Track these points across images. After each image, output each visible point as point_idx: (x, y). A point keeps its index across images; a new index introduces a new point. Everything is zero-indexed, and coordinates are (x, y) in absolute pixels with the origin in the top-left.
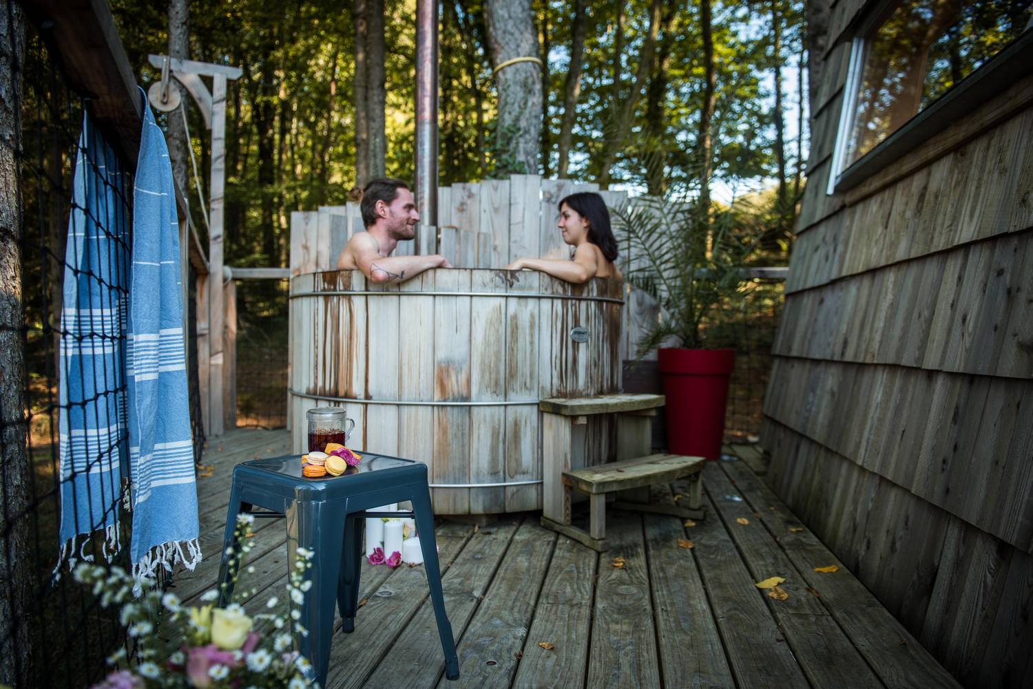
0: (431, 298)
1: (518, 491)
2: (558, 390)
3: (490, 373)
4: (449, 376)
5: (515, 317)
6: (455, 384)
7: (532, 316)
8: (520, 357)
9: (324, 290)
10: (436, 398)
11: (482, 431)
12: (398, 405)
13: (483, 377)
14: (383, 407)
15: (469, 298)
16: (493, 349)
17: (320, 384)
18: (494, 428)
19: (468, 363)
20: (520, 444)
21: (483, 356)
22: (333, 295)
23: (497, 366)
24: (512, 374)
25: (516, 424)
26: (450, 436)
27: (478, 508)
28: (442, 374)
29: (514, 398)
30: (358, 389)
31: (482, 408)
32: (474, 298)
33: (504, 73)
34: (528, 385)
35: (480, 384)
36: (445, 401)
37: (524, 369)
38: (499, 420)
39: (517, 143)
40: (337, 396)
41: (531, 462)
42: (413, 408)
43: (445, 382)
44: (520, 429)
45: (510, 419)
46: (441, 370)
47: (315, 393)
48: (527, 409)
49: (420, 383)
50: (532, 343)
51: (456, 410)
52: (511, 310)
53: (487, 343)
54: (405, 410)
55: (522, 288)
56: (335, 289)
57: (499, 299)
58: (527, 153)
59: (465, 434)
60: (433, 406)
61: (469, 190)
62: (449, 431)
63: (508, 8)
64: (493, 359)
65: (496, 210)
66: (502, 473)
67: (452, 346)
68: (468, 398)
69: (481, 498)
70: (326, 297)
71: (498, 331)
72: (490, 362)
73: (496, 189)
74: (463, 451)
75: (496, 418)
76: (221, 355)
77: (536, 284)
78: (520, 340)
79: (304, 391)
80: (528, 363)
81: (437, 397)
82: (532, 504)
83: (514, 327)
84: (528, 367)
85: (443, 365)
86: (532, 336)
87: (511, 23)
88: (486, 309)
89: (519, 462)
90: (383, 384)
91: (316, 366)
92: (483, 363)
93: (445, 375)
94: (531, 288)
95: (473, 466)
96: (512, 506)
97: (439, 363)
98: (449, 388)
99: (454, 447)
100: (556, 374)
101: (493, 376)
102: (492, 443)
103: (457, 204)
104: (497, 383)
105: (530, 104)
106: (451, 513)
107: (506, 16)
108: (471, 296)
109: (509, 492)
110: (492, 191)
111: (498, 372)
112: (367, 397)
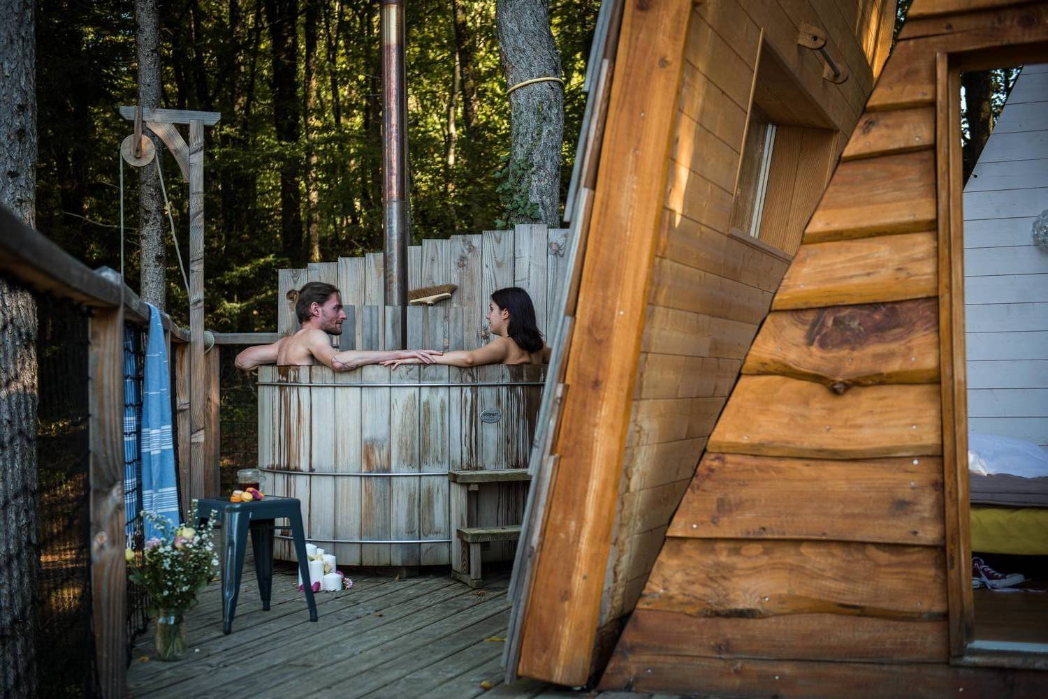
0: (359, 389)
1: (431, 548)
2: (468, 464)
3: (407, 450)
4: (373, 452)
5: (427, 403)
6: (378, 458)
7: (443, 402)
8: (432, 436)
9: (279, 381)
10: (363, 471)
11: (400, 497)
12: (334, 476)
13: (400, 453)
14: (323, 478)
15: (388, 389)
16: (409, 429)
17: (277, 462)
18: (410, 495)
19: (388, 442)
20: (433, 507)
21: (401, 436)
22: (286, 386)
23: (412, 443)
24: (425, 449)
25: (429, 491)
26: (374, 502)
27: (397, 560)
28: (368, 450)
29: (427, 470)
30: (304, 466)
31: (400, 478)
32: (393, 389)
33: (516, 97)
34: (440, 459)
35: (398, 459)
36: (370, 472)
37: (436, 446)
38: (415, 488)
39: (530, 182)
40: (289, 471)
41: (443, 523)
42: (346, 478)
43: (371, 457)
44: (432, 496)
45: (424, 487)
46: (367, 447)
47: (273, 468)
48: (440, 479)
49: (351, 459)
50: (442, 424)
51: (379, 480)
52: (424, 398)
53: (403, 424)
54: (340, 480)
55: (433, 379)
56: (287, 382)
57: (413, 389)
58: (541, 193)
59: (388, 499)
60: (361, 476)
61: (470, 243)
62: (374, 497)
63: (518, 20)
64: (409, 438)
65: (499, 265)
66: (417, 532)
67: (376, 427)
68: (389, 470)
69: (400, 553)
70: (281, 387)
71: (413, 415)
72: (406, 441)
73: (499, 241)
74: (385, 514)
75: (412, 486)
76: (202, 432)
77: (446, 375)
78: (432, 422)
79: (265, 467)
80: (439, 441)
81: (364, 469)
82: (443, 560)
83: (426, 411)
84: (439, 444)
85: (368, 443)
86: (442, 418)
87: (521, 37)
88: (402, 397)
89: (432, 523)
90: (323, 459)
91: (274, 445)
92: (400, 440)
93: (370, 451)
94: (441, 379)
95: (393, 526)
96: (427, 560)
97: (366, 442)
98: (373, 462)
99: (378, 511)
100: (465, 449)
101: (409, 452)
102: (409, 508)
103: (456, 259)
104: (412, 458)
105: (544, 133)
106: (376, 564)
107: (516, 29)
108: (391, 387)
109: (424, 548)
110: (495, 243)
111: (413, 448)
112: (311, 470)
